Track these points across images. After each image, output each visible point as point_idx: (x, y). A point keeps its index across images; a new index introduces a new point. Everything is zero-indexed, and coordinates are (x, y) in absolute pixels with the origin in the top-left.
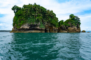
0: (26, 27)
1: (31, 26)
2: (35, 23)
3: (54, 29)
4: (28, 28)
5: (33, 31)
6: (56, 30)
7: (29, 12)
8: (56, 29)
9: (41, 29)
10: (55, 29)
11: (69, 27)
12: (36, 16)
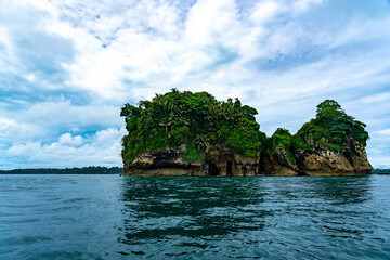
0: (146, 160)
1: (159, 156)
2: (168, 148)
3: (241, 163)
4: (151, 162)
5: (167, 172)
6: (248, 167)
7: (150, 118)
8: (248, 164)
9: (187, 163)
10: (244, 162)
11: (311, 152)
12: (169, 127)
